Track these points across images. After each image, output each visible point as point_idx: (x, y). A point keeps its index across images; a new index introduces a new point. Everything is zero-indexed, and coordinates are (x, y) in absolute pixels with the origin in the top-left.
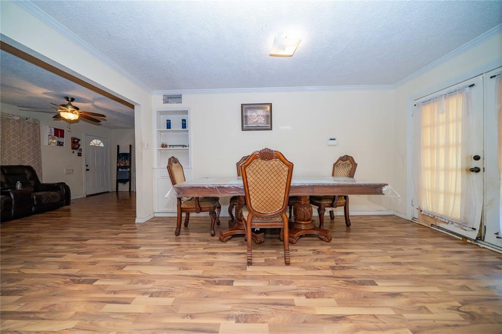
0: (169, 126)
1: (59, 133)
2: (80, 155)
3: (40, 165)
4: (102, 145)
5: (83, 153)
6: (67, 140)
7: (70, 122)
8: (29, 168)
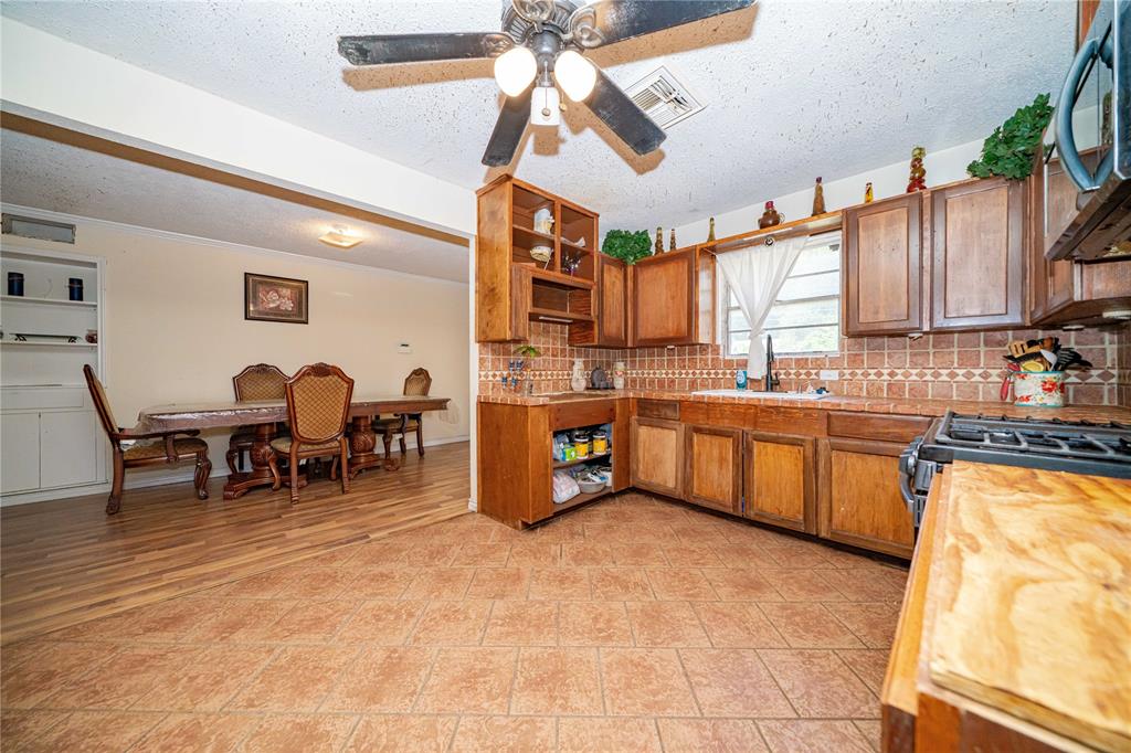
0: (16, 289)
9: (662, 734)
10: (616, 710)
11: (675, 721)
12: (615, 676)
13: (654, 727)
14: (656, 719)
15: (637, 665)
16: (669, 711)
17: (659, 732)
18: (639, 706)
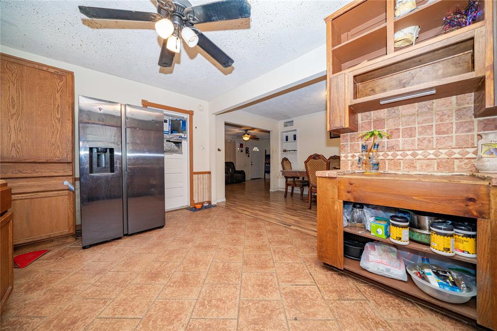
0: (287, 140)
1: (241, 146)
2: (249, 156)
3: (235, 162)
4: (258, 150)
5: (250, 155)
6: (244, 149)
7: (246, 141)
8: (232, 163)
9: (132, 320)
10: (156, 303)
11: (134, 327)
12: (175, 305)
13: (138, 317)
14: (142, 319)
15: (176, 316)
16: (141, 326)
17: (135, 319)
18: (152, 312)
